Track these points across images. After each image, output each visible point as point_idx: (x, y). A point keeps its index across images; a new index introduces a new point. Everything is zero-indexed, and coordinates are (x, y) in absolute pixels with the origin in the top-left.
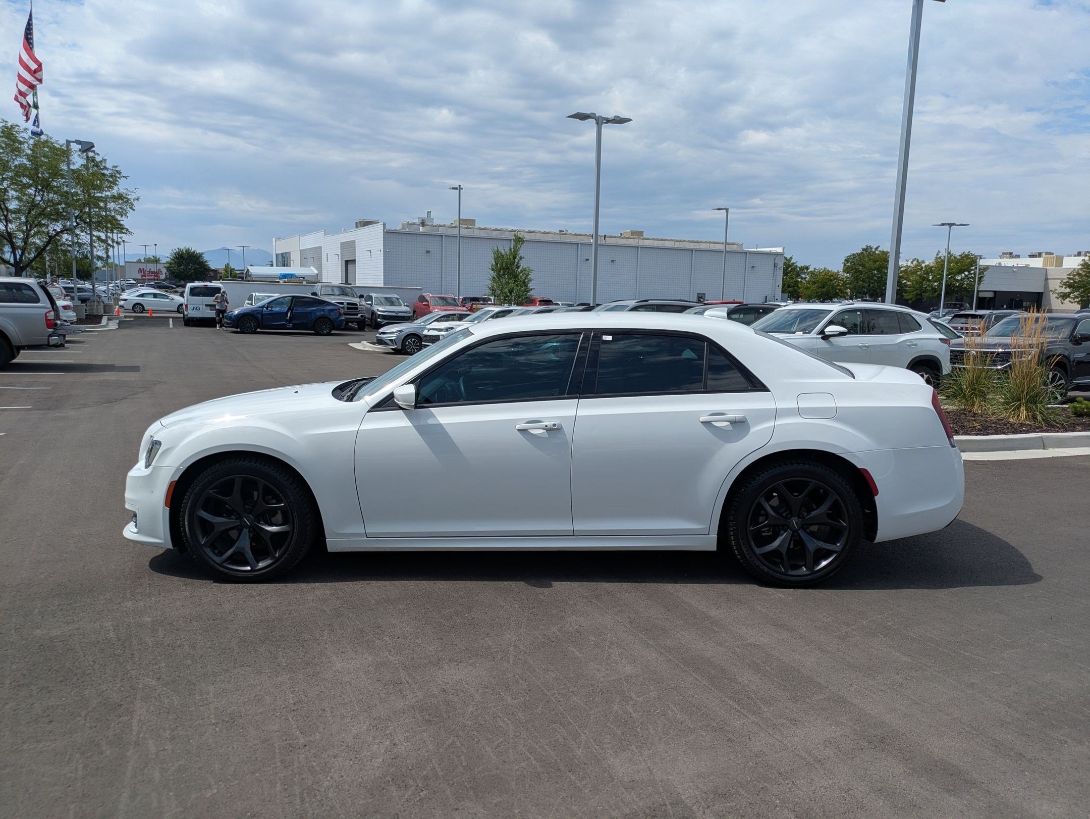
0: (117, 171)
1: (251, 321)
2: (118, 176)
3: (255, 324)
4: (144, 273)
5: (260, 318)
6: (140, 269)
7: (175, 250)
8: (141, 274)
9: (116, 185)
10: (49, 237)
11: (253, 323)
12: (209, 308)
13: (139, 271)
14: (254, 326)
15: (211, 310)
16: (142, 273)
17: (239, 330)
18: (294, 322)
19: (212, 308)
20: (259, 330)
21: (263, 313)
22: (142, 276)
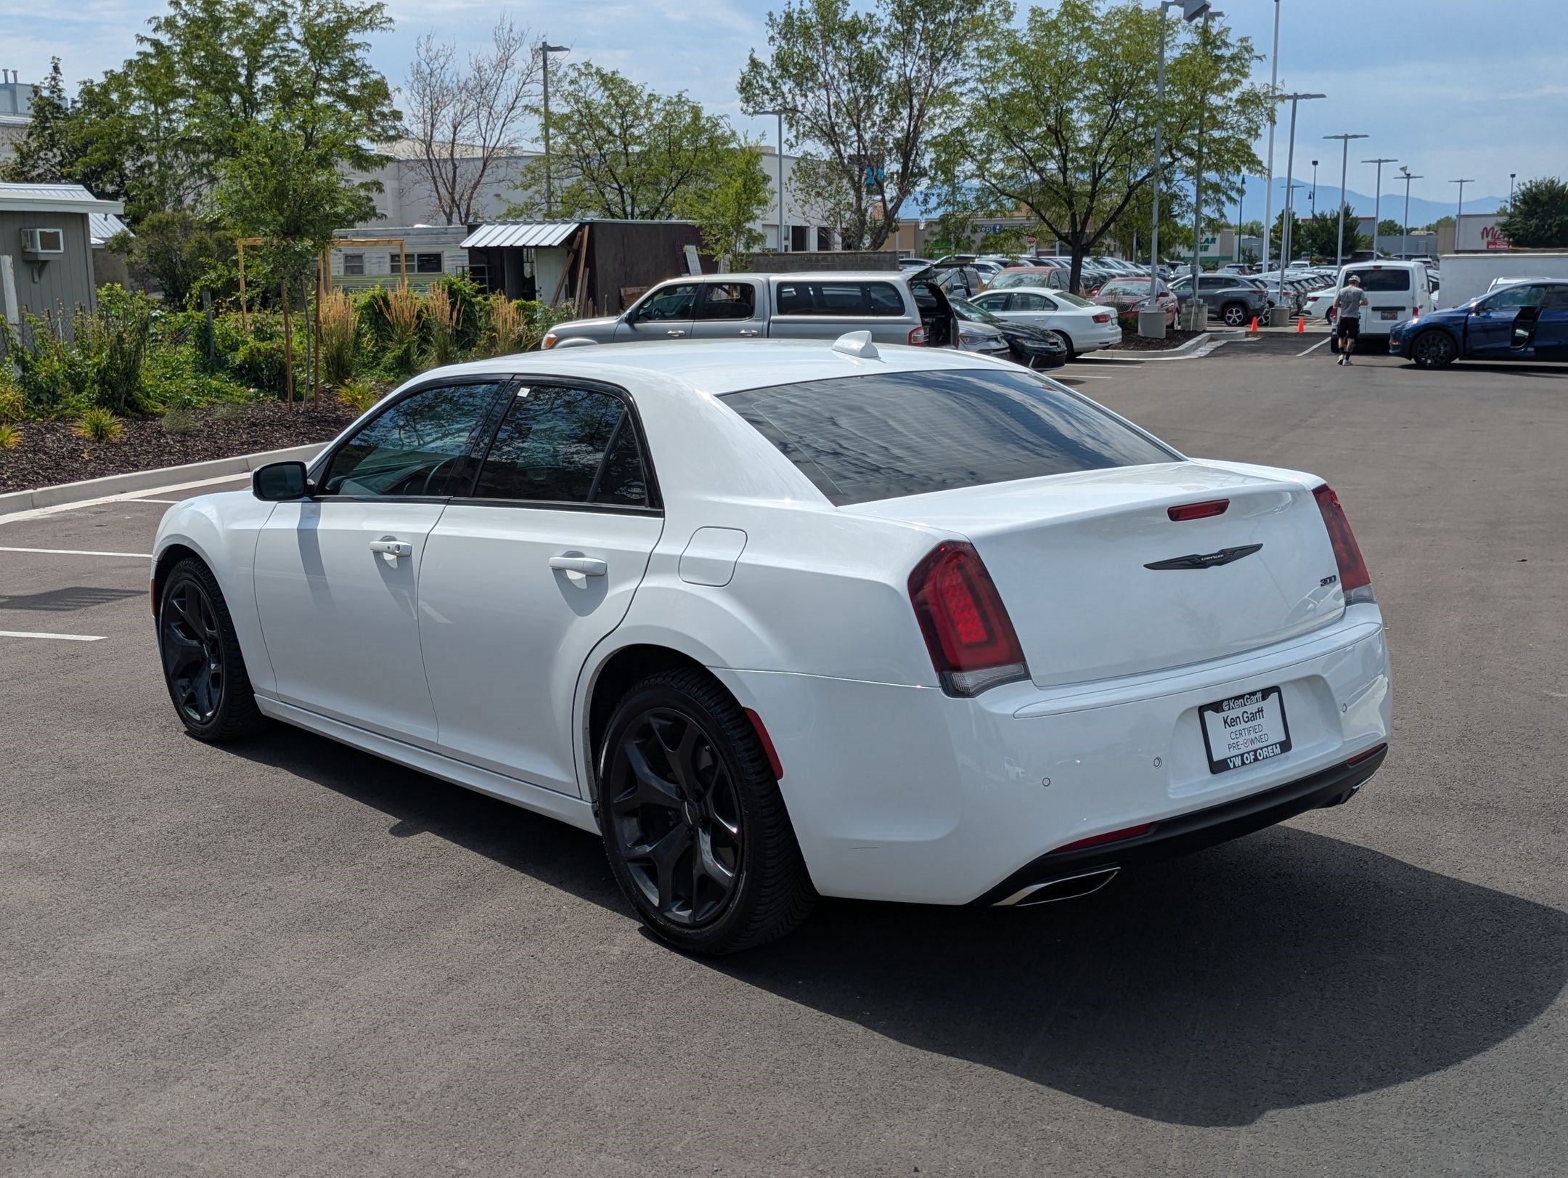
0: (1246, 48)
1: (1441, 340)
2: (1247, 56)
3: (1448, 348)
4: (1493, 236)
5: (1461, 334)
6: (1485, 228)
7: (1524, 184)
8: (1486, 240)
9: (1245, 75)
10: (1129, 187)
11: (1445, 346)
12: (1379, 314)
13: (1482, 234)
14: (1445, 352)
15: (1383, 318)
16: (1490, 238)
17: (1413, 361)
18: (1537, 343)
19: (1386, 314)
20: (1457, 361)
21: (1469, 322)
22: (1489, 243)
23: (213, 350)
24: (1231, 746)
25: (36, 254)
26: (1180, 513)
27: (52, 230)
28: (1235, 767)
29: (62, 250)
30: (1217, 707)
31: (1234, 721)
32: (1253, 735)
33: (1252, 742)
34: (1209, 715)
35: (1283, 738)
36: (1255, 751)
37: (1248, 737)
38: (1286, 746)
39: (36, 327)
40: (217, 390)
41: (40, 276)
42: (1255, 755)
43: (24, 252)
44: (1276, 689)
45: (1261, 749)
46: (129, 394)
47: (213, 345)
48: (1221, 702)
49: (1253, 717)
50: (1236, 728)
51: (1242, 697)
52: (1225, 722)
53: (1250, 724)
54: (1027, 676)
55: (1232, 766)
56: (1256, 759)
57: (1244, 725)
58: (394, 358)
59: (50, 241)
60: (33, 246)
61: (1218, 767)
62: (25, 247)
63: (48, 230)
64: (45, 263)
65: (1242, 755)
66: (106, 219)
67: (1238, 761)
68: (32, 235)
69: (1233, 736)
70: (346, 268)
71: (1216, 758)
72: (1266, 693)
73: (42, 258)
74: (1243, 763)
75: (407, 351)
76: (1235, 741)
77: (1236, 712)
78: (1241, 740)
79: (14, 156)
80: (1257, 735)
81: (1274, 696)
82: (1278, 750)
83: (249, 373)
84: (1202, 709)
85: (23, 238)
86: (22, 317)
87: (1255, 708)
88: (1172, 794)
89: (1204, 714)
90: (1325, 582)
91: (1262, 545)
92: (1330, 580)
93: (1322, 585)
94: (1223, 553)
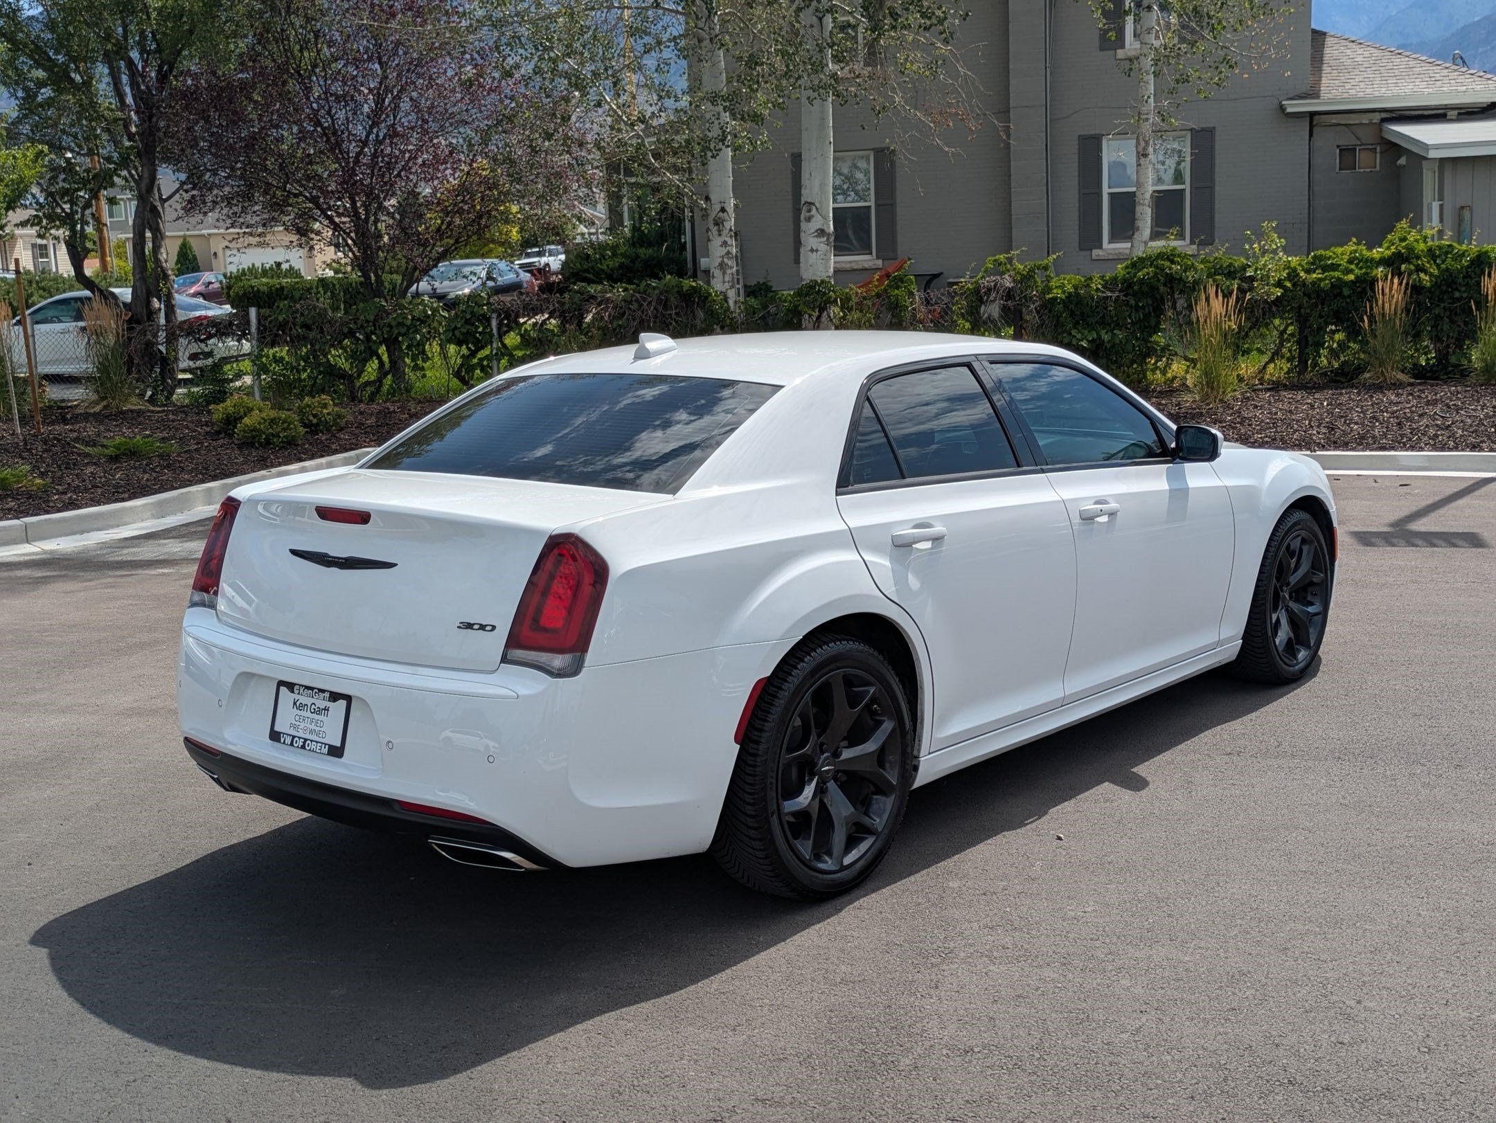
24: (292, 726)
26: (327, 513)
28: (284, 743)
30: (291, 686)
31: (302, 707)
32: (313, 727)
33: (311, 732)
34: (283, 689)
35: (338, 744)
36: (306, 740)
37: (308, 726)
38: (336, 752)
42: (304, 743)
44: (348, 698)
45: (312, 741)
48: (295, 685)
49: (319, 711)
50: (302, 713)
51: (312, 689)
52: (295, 703)
53: (314, 716)
54: (212, 606)
55: (282, 741)
56: (303, 747)
57: (308, 714)
61: (275, 736)
65: (294, 737)
67: (288, 740)
69: (297, 718)
71: (277, 728)
72: (335, 697)
74: (292, 744)
76: (297, 723)
77: (304, 700)
78: (302, 725)
80: (317, 729)
81: (342, 704)
82: (326, 750)
84: (281, 683)
87: (322, 704)
88: (227, 735)
89: (282, 688)
90: (469, 626)
91: (396, 565)
92: (482, 627)
93: (459, 627)
94: (346, 559)
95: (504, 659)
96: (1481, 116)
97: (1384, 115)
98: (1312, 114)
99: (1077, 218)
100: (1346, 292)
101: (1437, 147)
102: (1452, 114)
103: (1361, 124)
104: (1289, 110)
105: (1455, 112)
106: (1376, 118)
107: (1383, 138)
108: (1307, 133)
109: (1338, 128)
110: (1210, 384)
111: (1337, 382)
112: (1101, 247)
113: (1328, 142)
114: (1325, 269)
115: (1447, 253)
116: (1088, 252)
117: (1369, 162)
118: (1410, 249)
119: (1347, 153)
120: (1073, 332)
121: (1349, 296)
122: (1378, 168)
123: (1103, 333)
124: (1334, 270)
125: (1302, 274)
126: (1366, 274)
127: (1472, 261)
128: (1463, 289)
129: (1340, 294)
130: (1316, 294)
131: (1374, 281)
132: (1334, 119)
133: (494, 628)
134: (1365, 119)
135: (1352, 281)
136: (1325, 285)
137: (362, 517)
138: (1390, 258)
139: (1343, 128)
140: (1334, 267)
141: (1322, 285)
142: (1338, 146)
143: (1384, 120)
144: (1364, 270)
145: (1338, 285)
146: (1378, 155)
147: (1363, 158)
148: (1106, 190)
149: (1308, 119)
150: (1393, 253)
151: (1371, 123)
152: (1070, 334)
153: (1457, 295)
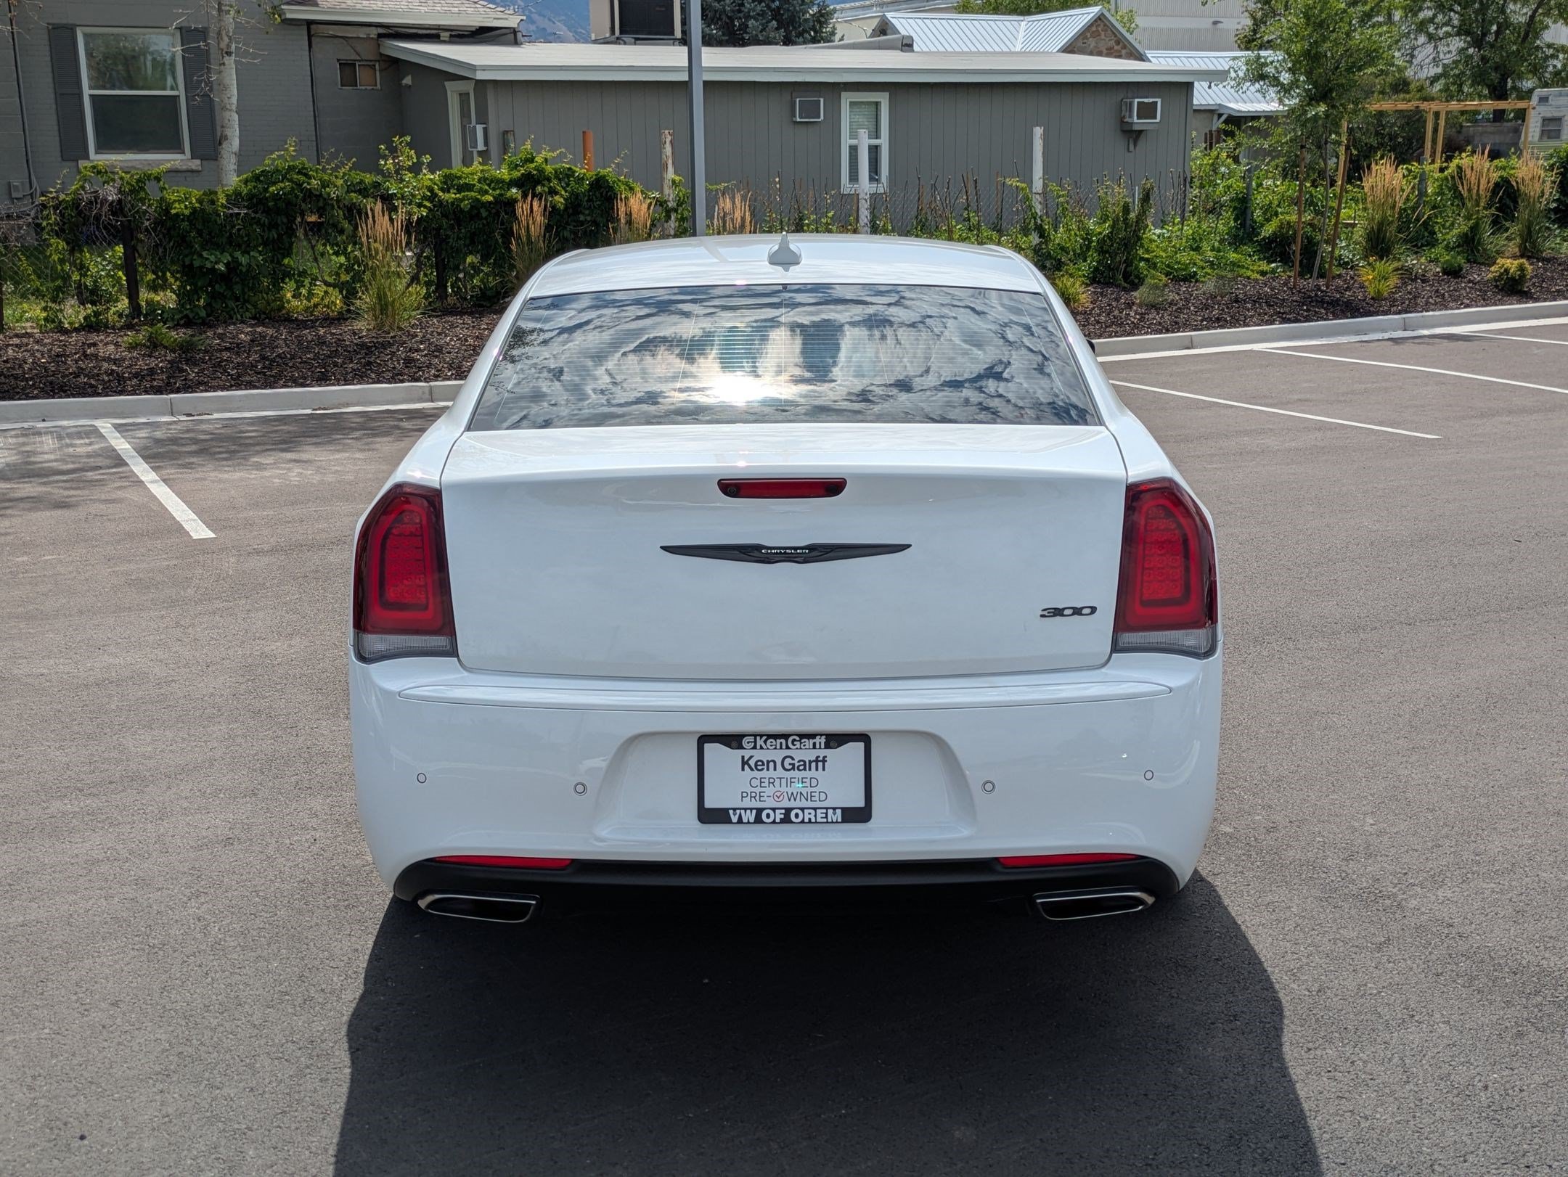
23: (1249, 222)
24: (747, 795)
25: (1132, 123)
26: (735, 488)
27: (1151, 100)
28: (740, 821)
29: (1158, 120)
30: (732, 740)
31: (760, 765)
32: (796, 789)
33: (791, 797)
34: (714, 748)
35: (861, 804)
36: (788, 810)
37: (786, 789)
38: (857, 815)
39: (1059, 197)
40: (1233, 264)
41: (1135, 146)
42: (786, 814)
43: (1122, 122)
44: (864, 738)
45: (802, 809)
46: (1129, 263)
47: (1249, 217)
48: (742, 736)
49: (803, 766)
50: (765, 773)
51: (785, 736)
52: (744, 763)
53: (796, 774)
54: (453, 652)
55: (735, 819)
56: (785, 821)
57: (781, 773)
58: (1459, 236)
59: (1148, 111)
60: (1131, 116)
61: (712, 816)
62: (1124, 117)
63: (1146, 100)
64: (1140, 132)
65: (759, 810)
66: (1210, 87)
67: (750, 816)
68: (1131, 104)
69: (755, 782)
70: (1543, 132)
71: (711, 804)
72: (836, 740)
73: (1136, 128)
74: (758, 821)
75: (1475, 228)
76: (758, 790)
77: (766, 754)
78: (771, 791)
79: (1249, 22)
80: (807, 790)
81: (855, 746)
82: (835, 817)
83: (1277, 248)
84: (704, 739)
85: (1124, 108)
86: (1045, 186)
87: (809, 755)
88: (603, 832)
89: (707, 746)
90: (1058, 612)
91: (909, 546)
92: (1077, 611)
93: (1043, 616)
94: (812, 548)
95: (1116, 648)
96: (471, 39)
97: (381, 31)
98: (309, 23)
99: (55, 123)
100: (484, 213)
101: (485, 68)
102: (445, 35)
103: (359, 38)
104: (289, 16)
105: (447, 34)
106: (374, 32)
107: (381, 55)
108: (307, 43)
109: (336, 41)
110: (384, 309)
111: (482, 306)
112: (87, 157)
113: (329, 54)
114: (460, 189)
115: (568, 176)
116: (74, 164)
117: (370, 80)
118: (541, 171)
119: (347, 67)
120: (205, 254)
121: (486, 218)
122: (379, 87)
123: (238, 254)
124: (468, 191)
125: (441, 194)
126: (501, 195)
127: (591, 184)
128: (587, 212)
129: (478, 215)
130: (453, 213)
131: (512, 203)
132: (332, 31)
133: (1093, 610)
134: (362, 33)
135: (490, 203)
136: (465, 205)
137: (830, 487)
138: (519, 179)
139: (341, 40)
140: (469, 187)
141: (462, 205)
142: (338, 60)
143: (380, 36)
144: (498, 192)
145: (477, 204)
146: (378, 73)
147: (362, 75)
148: (87, 92)
149: (305, 27)
150: (523, 174)
151: (368, 38)
152: (201, 256)
153: (582, 218)
